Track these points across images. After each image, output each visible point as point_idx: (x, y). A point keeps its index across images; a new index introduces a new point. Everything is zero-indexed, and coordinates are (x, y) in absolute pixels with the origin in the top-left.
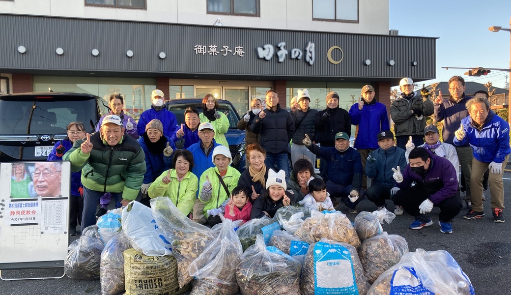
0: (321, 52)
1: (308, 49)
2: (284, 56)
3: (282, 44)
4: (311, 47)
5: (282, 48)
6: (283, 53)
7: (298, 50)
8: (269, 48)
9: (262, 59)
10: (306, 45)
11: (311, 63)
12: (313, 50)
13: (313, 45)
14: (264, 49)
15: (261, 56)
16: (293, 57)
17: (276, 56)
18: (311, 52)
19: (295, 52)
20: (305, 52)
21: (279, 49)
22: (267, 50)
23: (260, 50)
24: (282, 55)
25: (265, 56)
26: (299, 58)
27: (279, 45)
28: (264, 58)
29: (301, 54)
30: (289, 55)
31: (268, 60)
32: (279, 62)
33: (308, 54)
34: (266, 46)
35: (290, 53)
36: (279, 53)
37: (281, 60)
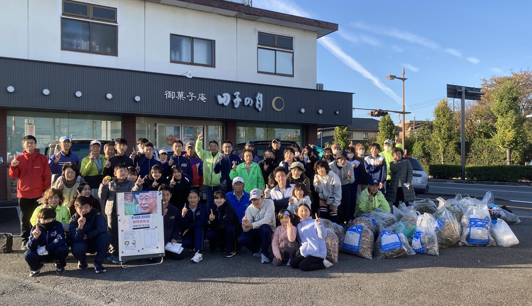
0: (267, 101)
1: (257, 98)
2: (239, 103)
3: (237, 94)
4: (260, 97)
5: (237, 97)
6: (238, 100)
7: (249, 99)
8: (227, 96)
9: (220, 105)
10: (256, 95)
11: (260, 109)
12: (261, 99)
13: (261, 95)
14: (223, 97)
15: (220, 102)
16: (246, 104)
17: (232, 103)
18: (260, 101)
19: (247, 100)
20: (255, 100)
21: (235, 97)
22: (225, 97)
23: (219, 97)
24: (237, 102)
25: (224, 102)
26: (251, 105)
27: (235, 94)
28: (223, 104)
29: (252, 102)
30: (242, 103)
31: (225, 106)
32: (234, 108)
33: (258, 102)
34: (224, 95)
35: (243, 101)
36: (235, 101)
37: (236, 106)
